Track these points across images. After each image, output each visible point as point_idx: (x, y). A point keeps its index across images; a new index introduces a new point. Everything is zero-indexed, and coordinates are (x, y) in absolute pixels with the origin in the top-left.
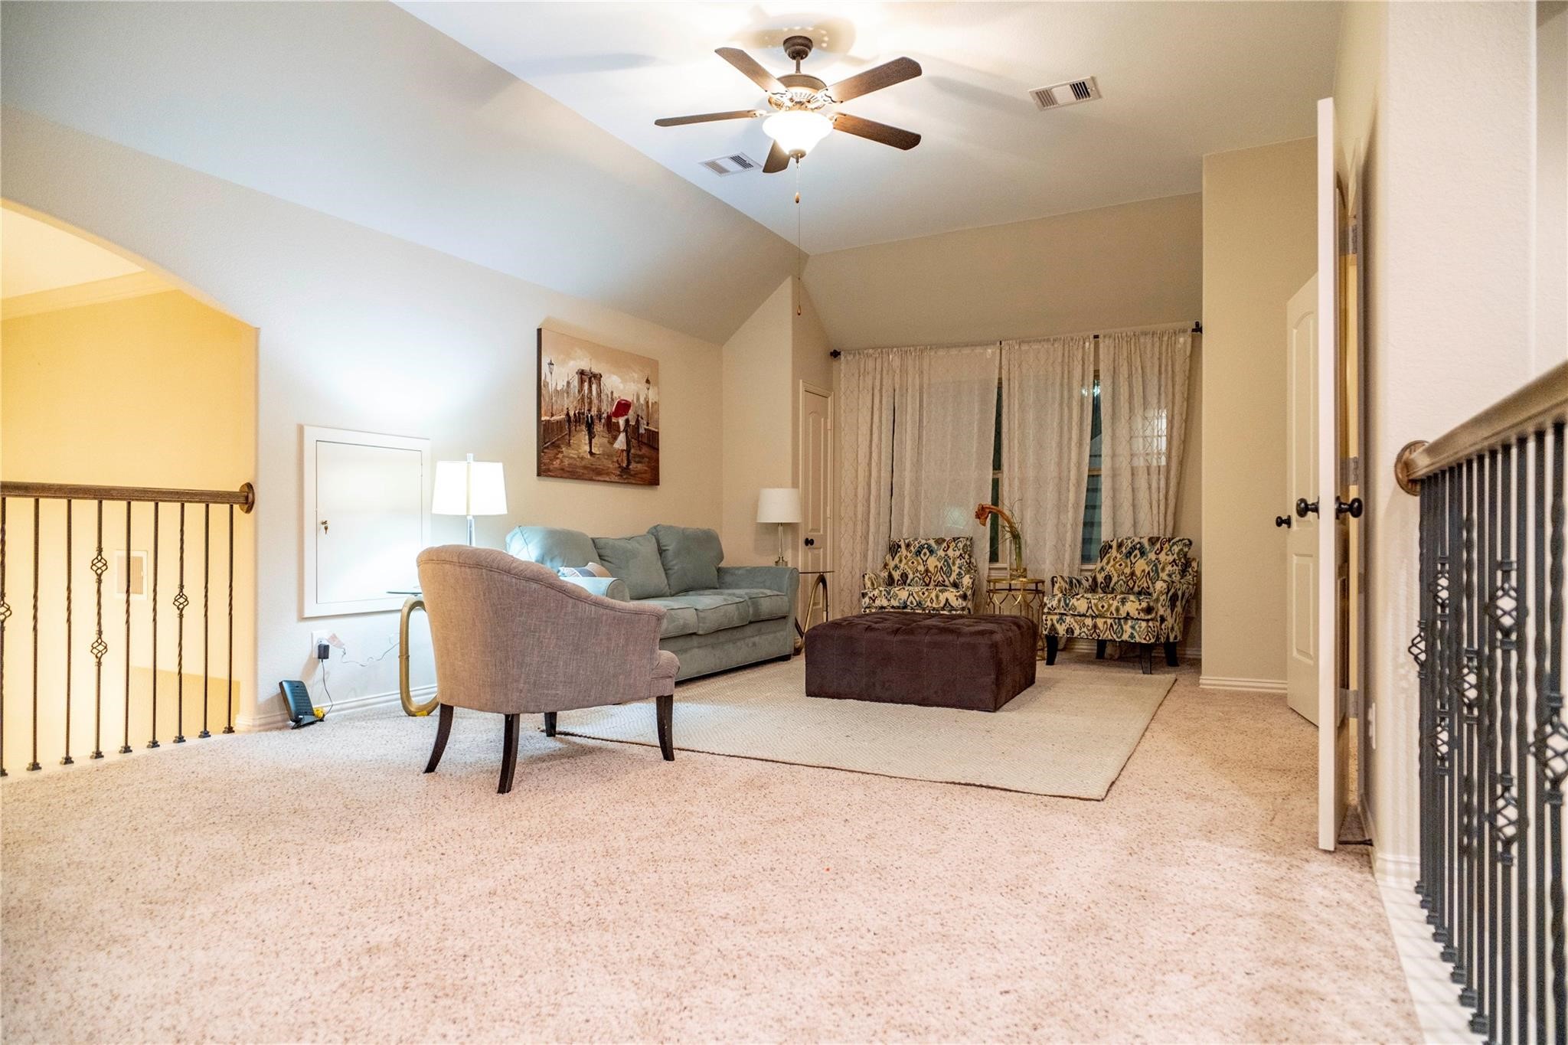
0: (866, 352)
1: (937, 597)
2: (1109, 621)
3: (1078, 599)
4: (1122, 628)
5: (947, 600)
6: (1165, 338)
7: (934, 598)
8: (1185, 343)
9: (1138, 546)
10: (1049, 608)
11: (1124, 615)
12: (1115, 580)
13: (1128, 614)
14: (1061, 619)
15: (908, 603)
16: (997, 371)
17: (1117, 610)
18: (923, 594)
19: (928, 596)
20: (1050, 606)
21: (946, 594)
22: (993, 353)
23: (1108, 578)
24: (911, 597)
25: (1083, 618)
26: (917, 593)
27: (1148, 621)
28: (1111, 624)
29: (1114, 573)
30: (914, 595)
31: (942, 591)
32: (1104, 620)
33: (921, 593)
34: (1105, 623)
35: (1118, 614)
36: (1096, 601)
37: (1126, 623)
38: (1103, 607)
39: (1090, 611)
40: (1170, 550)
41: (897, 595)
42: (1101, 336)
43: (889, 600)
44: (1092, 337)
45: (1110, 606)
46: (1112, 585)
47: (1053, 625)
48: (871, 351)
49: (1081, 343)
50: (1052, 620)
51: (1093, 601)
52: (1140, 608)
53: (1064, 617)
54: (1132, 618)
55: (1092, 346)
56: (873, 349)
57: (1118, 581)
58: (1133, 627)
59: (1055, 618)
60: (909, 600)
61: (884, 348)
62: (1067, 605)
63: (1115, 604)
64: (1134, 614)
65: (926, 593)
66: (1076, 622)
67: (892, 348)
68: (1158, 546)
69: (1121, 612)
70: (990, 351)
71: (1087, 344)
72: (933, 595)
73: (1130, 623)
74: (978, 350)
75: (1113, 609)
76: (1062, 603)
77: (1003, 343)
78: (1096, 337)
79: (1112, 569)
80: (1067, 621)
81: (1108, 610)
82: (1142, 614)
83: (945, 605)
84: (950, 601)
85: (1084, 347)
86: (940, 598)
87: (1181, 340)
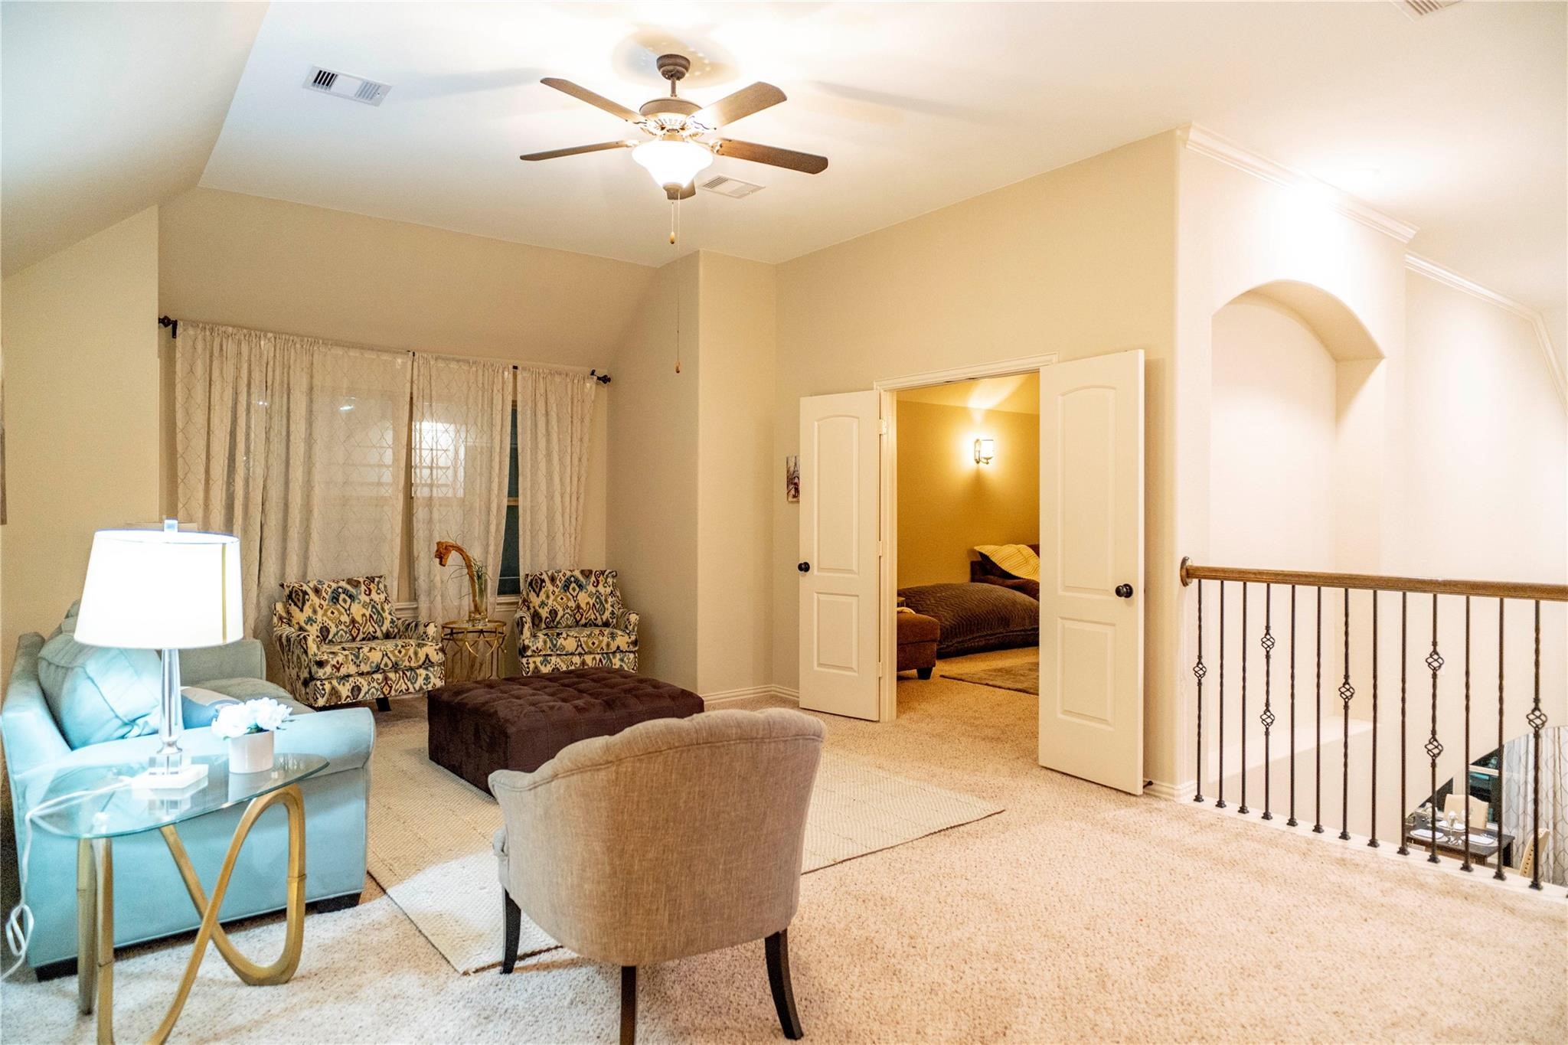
0: (224, 329)
1: (416, 653)
2: (598, 657)
3: (565, 639)
4: (611, 662)
5: (427, 655)
6: (576, 381)
7: (412, 656)
8: (591, 387)
9: (572, 579)
10: (534, 651)
11: (614, 649)
12: (560, 613)
13: (618, 647)
14: (545, 660)
15: (382, 666)
16: (408, 385)
17: (608, 645)
18: (400, 652)
19: (406, 655)
20: (534, 648)
21: (425, 650)
22: (404, 364)
23: (553, 613)
24: (386, 658)
25: (570, 657)
26: (392, 652)
27: (634, 652)
28: (600, 660)
29: (559, 607)
30: (390, 655)
31: (419, 645)
32: (592, 656)
33: (396, 652)
34: (594, 658)
35: (608, 649)
36: (585, 639)
37: (614, 657)
38: (593, 644)
39: (580, 649)
40: (606, 582)
41: (368, 657)
42: (520, 368)
43: (358, 666)
44: (511, 367)
45: (601, 642)
46: (558, 619)
47: (536, 667)
48: (230, 329)
49: (500, 371)
50: (534, 662)
51: (582, 639)
52: (630, 641)
53: (549, 658)
54: (622, 651)
55: (511, 376)
56: (234, 327)
57: (564, 615)
58: (622, 660)
59: (538, 660)
60: (383, 662)
61: (255, 331)
62: (555, 646)
63: (605, 640)
64: (624, 647)
65: (403, 651)
66: (562, 661)
67: (266, 332)
68: (593, 578)
69: (611, 646)
70: (399, 361)
71: (506, 373)
72: (411, 652)
73: (618, 656)
74: (386, 357)
75: (604, 645)
76: (549, 644)
77: (417, 355)
78: (515, 368)
79: (555, 603)
80: (553, 661)
81: (598, 646)
82: (631, 647)
83: (425, 661)
84: (430, 656)
85: (503, 378)
86: (420, 655)
87: (588, 385)
